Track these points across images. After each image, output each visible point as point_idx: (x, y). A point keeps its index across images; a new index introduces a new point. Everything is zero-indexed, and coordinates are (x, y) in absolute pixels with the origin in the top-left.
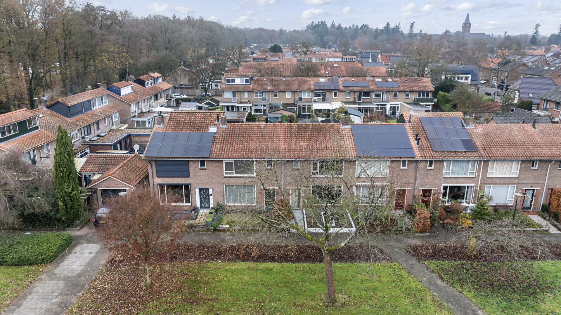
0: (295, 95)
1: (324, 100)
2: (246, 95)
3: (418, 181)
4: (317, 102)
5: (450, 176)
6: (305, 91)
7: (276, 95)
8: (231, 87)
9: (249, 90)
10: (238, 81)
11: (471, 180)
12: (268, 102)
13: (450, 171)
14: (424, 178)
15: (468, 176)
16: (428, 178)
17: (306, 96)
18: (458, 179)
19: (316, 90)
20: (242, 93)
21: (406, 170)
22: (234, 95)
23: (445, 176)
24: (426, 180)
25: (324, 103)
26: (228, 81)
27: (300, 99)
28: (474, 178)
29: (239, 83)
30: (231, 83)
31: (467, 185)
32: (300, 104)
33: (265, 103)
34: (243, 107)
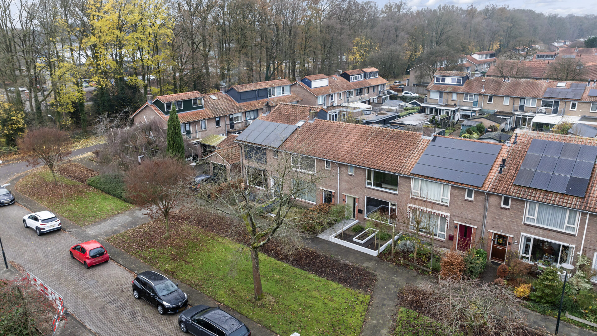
0: (515, 102)
1: (555, 112)
2: (455, 97)
3: (488, 220)
4: (545, 113)
5: (535, 224)
6: (530, 98)
7: (490, 100)
8: (440, 87)
9: (459, 91)
10: (448, 80)
11: (569, 239)
12: (478, 107)
13: (535, 217)
14: (496, 218)
15: (564, 231)
16: (502, 220)
17: (530, 104)
18: (546, 232)
19: (545, 98)
20: (450, 95)
21: (472, 202)
22: (441, 97)
23: (526, 222)
24: (499, 222)
25: (555, 115)
26: (438, 80)
27: (522, 108)
28: (574, 236)
29: (450, 83)
30: (441, 83)
31: (562, 243)
32: (519, 113)
33: (474, 109)
34: (445, 111)
